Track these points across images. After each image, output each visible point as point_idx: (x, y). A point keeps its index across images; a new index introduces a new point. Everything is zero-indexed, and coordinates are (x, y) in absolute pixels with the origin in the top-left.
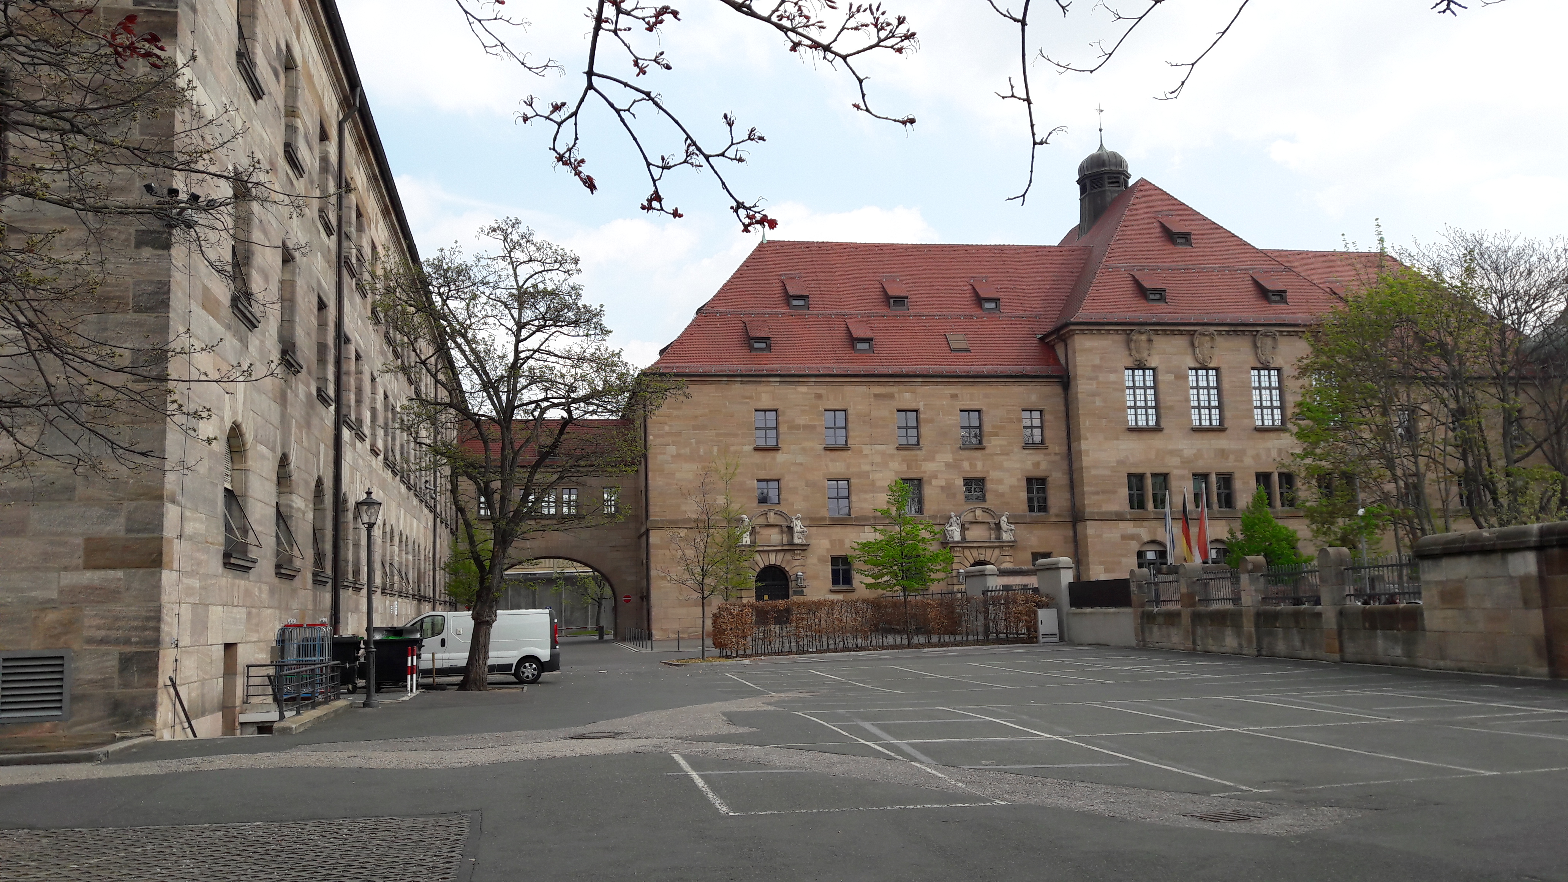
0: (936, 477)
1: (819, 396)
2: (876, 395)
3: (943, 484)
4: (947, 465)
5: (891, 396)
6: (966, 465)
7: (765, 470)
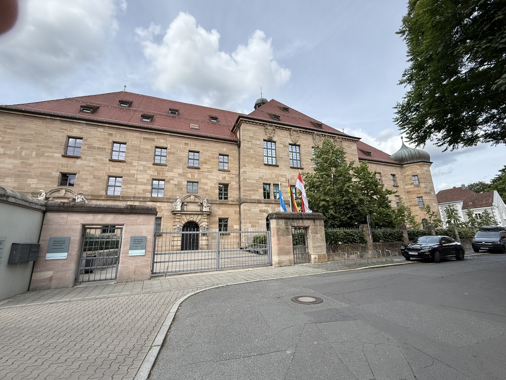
0: (173, 179)
1: (111, 135)
2: (144, 138)
3: (176, 183)
4: (180, 174)
5: (153, 140)
6: (189, 175)
7: (67, 167)
